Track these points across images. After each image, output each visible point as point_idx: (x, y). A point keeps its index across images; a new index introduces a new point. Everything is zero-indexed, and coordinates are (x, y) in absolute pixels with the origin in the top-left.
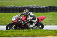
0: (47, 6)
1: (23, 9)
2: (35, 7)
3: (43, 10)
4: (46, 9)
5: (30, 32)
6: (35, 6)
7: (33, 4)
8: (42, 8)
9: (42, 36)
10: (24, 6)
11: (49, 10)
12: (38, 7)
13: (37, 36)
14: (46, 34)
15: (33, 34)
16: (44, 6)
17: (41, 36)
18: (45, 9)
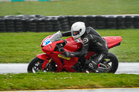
0: (63, 17)
1: (3, 23)
2: (32, 19)
3: (54, 25)
4: (61, 23)
5: (22, 78)
6: (34, 16)
7: (29, 13)
8: (51, 21)
9: (52, 89)
10: (6, 16)
11: (67, 26)
12: (41, 19)
13: (38, 89)
14: (61, 83)
15: (28, 84)
16: (57, 17)
17: (48, 89)
18: (58, 22)
